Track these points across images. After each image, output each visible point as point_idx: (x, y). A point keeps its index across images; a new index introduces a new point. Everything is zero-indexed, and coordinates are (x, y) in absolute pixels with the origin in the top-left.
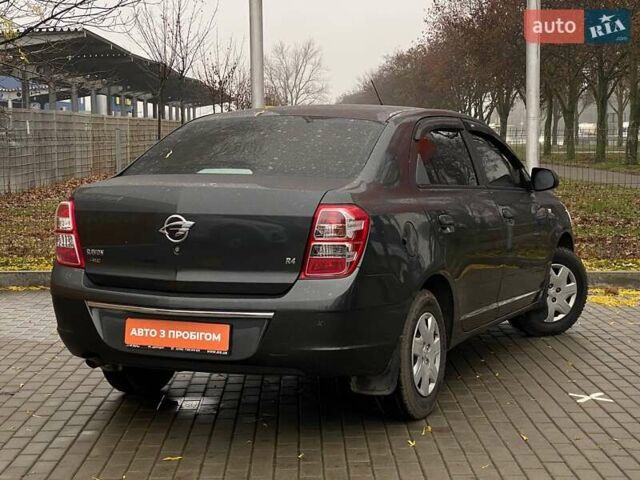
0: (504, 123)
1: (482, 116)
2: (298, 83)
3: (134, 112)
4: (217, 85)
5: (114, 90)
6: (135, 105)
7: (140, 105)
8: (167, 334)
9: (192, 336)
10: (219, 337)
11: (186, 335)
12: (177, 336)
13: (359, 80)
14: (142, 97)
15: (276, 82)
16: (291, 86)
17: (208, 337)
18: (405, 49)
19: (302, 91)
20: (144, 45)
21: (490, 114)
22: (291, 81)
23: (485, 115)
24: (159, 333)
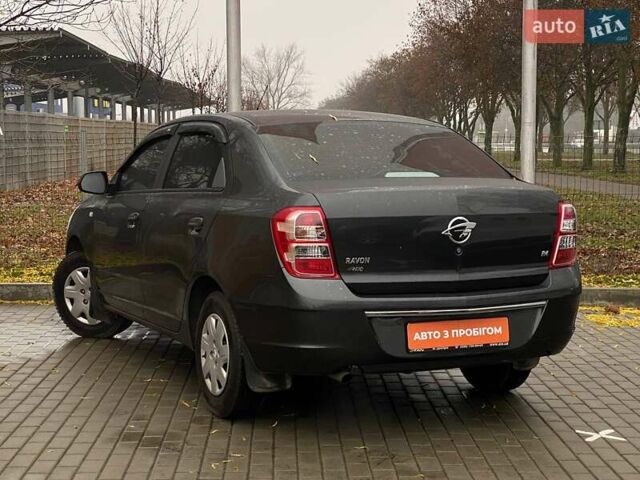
0: (489, 129)
1: (466, 122)
2: (280, 86)
3: (112, 115)
4: (197, 87)
5: (92, 91)
6: (113, 107)
7: (118, 107)
8: (450, 334)
9: (475, 332)
10: (500, 329)
11: (469, 332)
12: (461, 334)
13: (342, 85)
14: (120, 99)
15: (258, 85)
16: (273, 90)
17: (490, 331)
18: (389, 54)
19: (284, 95)
20: (120, 45)
21: (475, 120)
22: (273, 85)
23: (470, 121)
24: (443, 334)
